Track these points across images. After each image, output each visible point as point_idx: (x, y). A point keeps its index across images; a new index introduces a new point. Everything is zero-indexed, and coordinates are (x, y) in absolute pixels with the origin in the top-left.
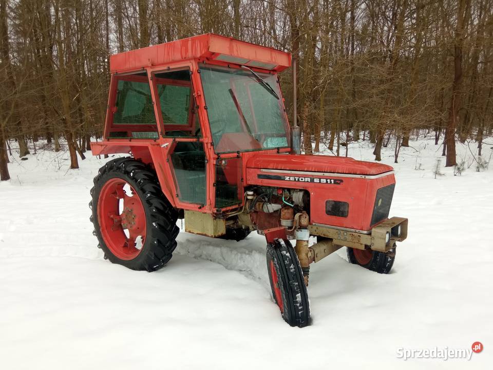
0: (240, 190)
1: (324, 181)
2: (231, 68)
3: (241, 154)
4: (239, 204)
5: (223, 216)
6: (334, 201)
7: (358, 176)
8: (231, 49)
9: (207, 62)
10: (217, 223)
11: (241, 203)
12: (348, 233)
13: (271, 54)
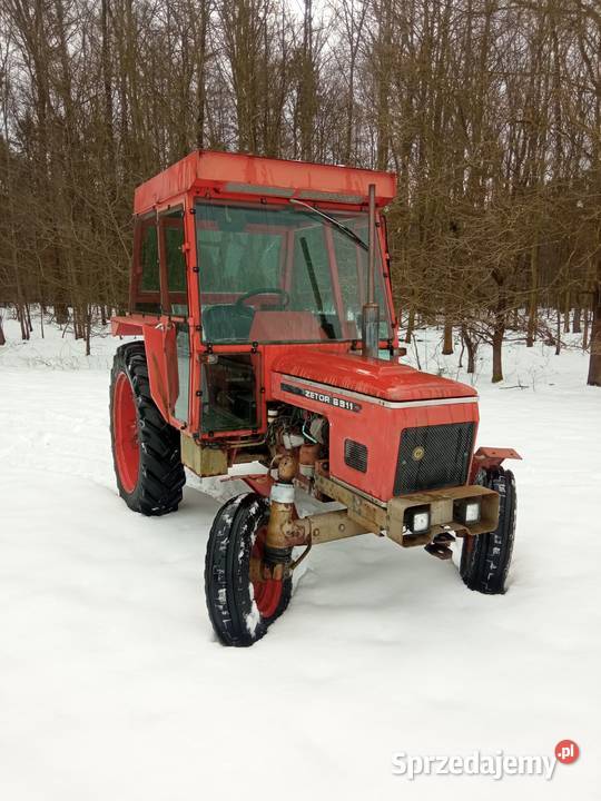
0: (261, 407)
1: (342, 402)
2: (266, 204)
3: (260, 347)
4: (255, 429)
5: (221, 446)
6: (355, 443)
7: (376, 401)
8: (250, 172)
9: (214, 195)
10: (208, 456)
11: (260, 428)
12: (365, 502)
13: (348, 178)
